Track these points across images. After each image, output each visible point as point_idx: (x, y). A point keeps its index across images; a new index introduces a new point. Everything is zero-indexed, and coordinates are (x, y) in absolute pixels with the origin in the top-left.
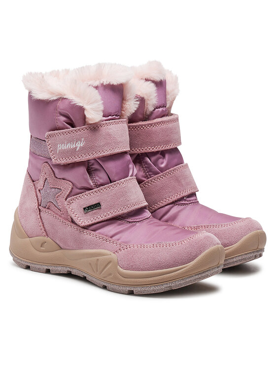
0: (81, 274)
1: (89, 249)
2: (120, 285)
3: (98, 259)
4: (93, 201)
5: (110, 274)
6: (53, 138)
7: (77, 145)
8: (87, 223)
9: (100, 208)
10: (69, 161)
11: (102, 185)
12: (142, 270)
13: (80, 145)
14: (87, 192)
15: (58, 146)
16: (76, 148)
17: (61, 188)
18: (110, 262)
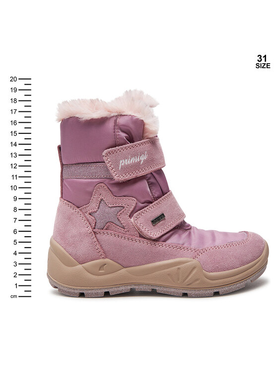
0: (148, 289)
1: (164, 260)
2: (206, 288)
3: (179, 268)
4: (157, 213)
5: (197, 280)
6: (113, 155)
7: (141, 158)
8: (158, 236)
9: (165, 219)
10: (133, 176)
11: (159, 197)
12: (228, 269)
13: (143, 158)
14: (151, 205)
15: (121, 162)
16: (140, 161)
17: (123, 205)
18: (194, 268)
